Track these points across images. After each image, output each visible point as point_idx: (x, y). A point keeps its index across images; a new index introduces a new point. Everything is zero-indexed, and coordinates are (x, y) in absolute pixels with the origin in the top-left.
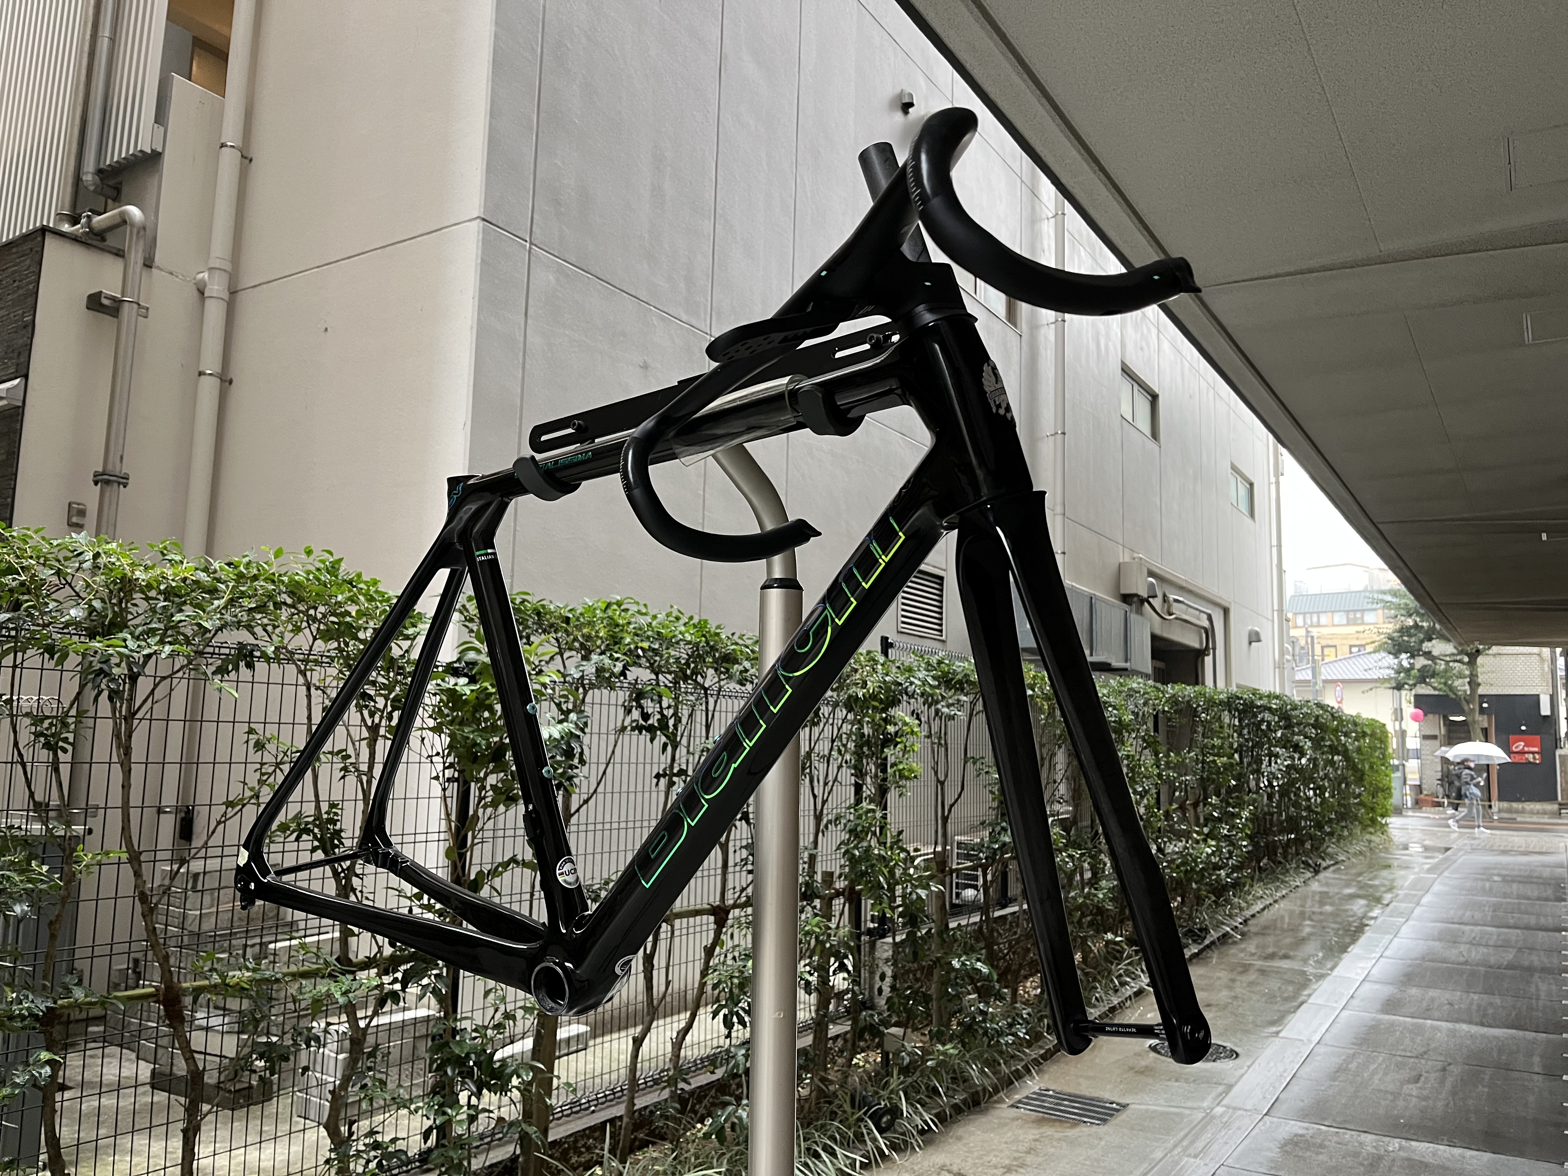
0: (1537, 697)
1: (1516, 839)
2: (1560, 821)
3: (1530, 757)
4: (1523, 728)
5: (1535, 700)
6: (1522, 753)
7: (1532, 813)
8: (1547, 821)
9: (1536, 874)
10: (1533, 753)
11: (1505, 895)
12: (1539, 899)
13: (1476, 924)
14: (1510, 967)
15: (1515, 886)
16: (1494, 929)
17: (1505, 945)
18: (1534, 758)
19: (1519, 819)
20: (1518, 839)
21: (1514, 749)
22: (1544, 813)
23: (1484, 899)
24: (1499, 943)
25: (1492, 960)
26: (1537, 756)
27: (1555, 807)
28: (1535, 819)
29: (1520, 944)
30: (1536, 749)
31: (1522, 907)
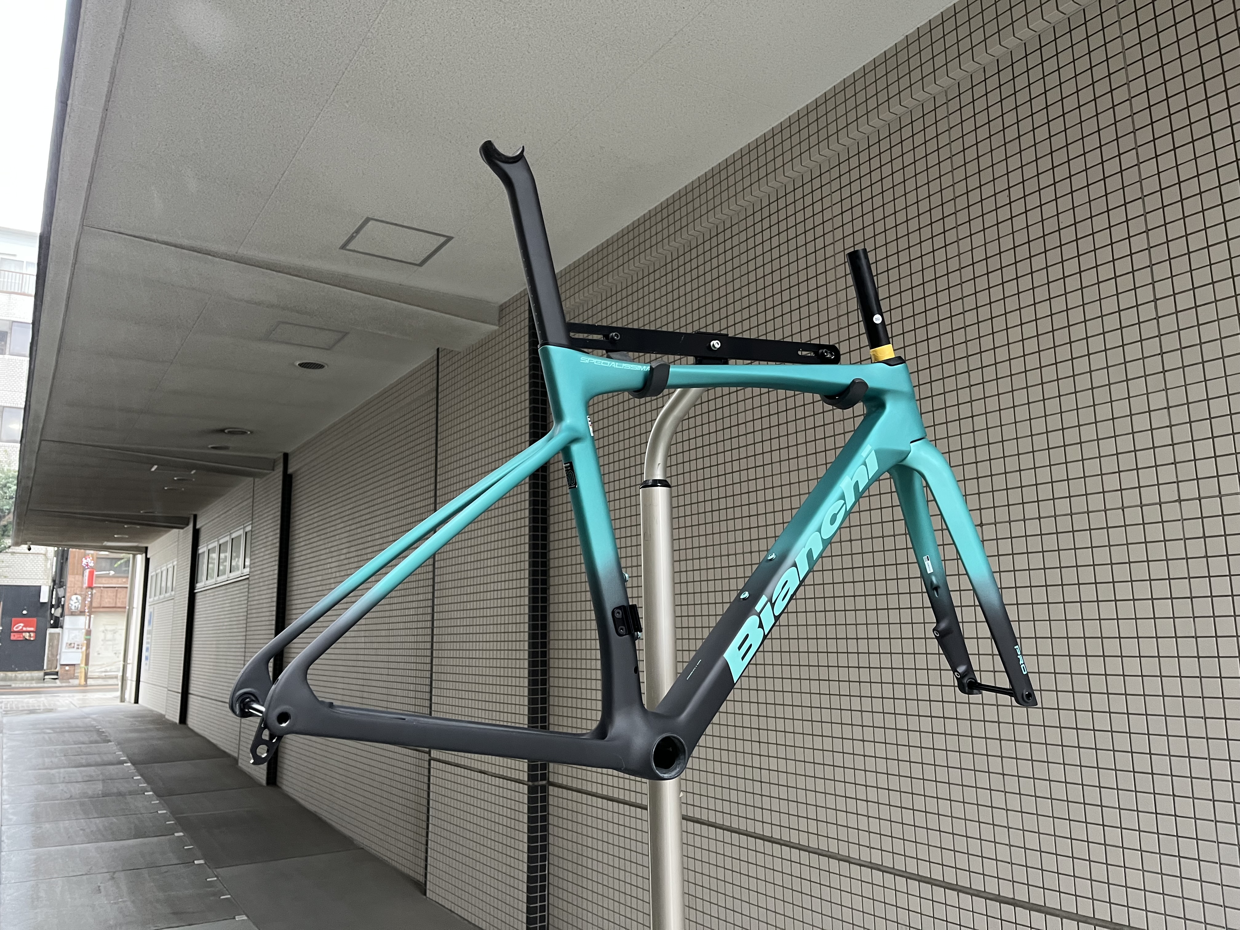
0: (38, 589)
1: (31, 701)
2: (46, 685)
3: (27, 635)
4: (25, 612)
5: (37, 590)
6: (21, 632)
7: (22, 680)
8: (35, 685)
9: (74, 725)
10: (29, 632)
11: (65, 743)
12: (91, 742)
13: (60, 768)
14: (105, 795)
15: (66, 734)
16: (75, 769)
17: (90, 780)
18: (30, 636)
19: (13, 685)
20: (29, 701)
21: (15, 629)
22: (32, 679)
23: (52, 748)
24: (87, 779)
25: (90, 793)
26: (32, 634)
27: (41, 674)
28: (25, 685)
29: (101, 777)
30: (32, 629)
31: (84, 750)
